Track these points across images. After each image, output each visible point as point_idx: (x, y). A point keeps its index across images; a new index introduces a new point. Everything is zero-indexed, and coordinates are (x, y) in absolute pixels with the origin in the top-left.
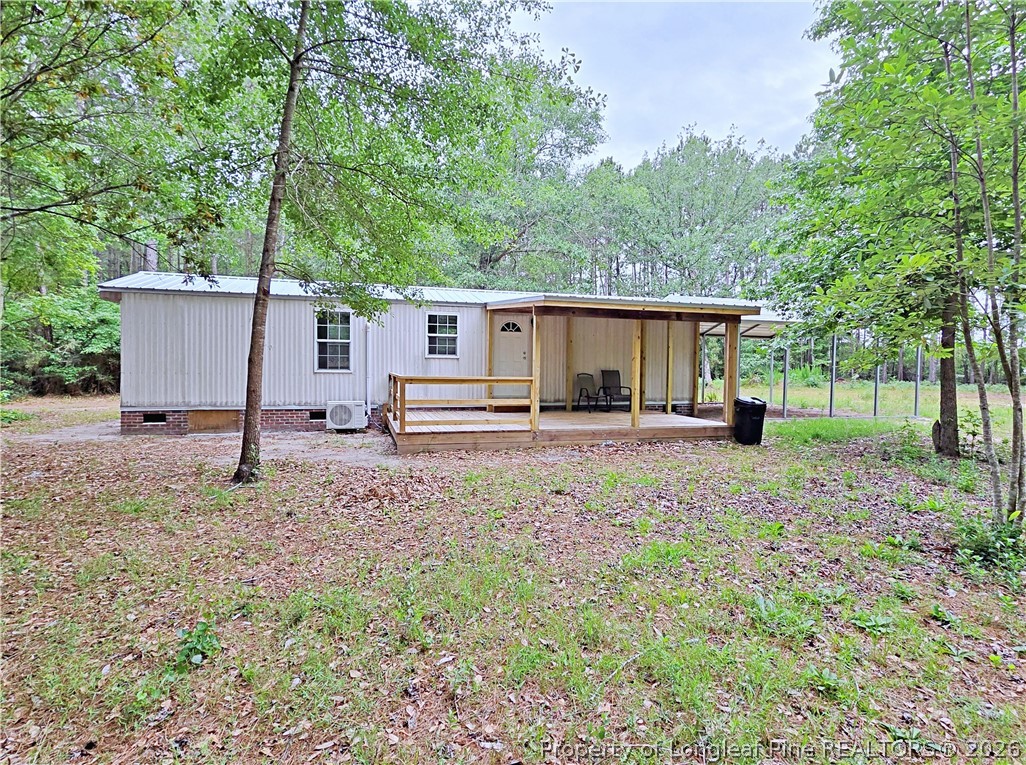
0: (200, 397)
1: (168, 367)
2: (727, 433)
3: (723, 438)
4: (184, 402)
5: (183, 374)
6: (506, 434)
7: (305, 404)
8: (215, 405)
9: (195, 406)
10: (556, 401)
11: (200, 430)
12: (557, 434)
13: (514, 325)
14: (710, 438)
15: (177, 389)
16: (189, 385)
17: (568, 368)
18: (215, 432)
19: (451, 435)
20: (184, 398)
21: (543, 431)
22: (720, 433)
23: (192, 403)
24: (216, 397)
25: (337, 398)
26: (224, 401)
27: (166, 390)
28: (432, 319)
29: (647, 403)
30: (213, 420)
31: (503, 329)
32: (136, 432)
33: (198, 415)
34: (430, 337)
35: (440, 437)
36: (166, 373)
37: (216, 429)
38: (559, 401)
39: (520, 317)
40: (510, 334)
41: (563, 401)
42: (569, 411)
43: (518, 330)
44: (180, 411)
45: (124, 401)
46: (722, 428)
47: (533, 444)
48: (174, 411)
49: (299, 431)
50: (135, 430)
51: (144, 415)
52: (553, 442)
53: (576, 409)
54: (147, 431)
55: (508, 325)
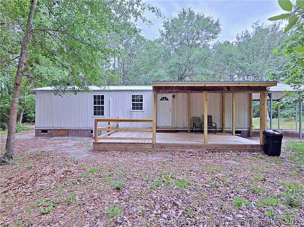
0: (57, 125)
1: (48, 115)
2: (259, 149)
3: (257, 151)
4: (52, 126)
5: (53, 117)
6: (140, 145)
7: (89, 128)
8: (61, 128)
9: (56, 128)
10: (183, 128)
11: (57, 136)
12: (164, 145)
13: (166, 98)
14: (250, 151)
15: (51, 123)
16: (54, 121)
17: (188, 114)
18: (62, 137)
19: (115, 144)
20: (52, 125)
21: (157, 144)
22: (255, 148)
23: (55, 127)
24: (62, 125)
25: (100, 126)
26: (64, 126)
27: (48, 123)
28: (133, 96)
29: (225, 130)
30: (61, 133)
31: (161, 100)
32: (39, 136)
33: (57, 131)
34: (133, 103)
35: (111, 145)
36: (47, 117)
37: (62, 136)
38: (185, 128)
39: (168, 95)
40: (164, 102)
41: (187, 128)
42: (189, 133)
43: (167, 100)
44: (51, 130)
45: (36, 126)
46: (257, 146)
47: (153, 150)
48: (50, 130)
49: (87, 137)
50: (39, 135)
51: (42, 131)
52: (163, 149)
53: (192, 131)
54: (42, 136)
55: (163, 98)
